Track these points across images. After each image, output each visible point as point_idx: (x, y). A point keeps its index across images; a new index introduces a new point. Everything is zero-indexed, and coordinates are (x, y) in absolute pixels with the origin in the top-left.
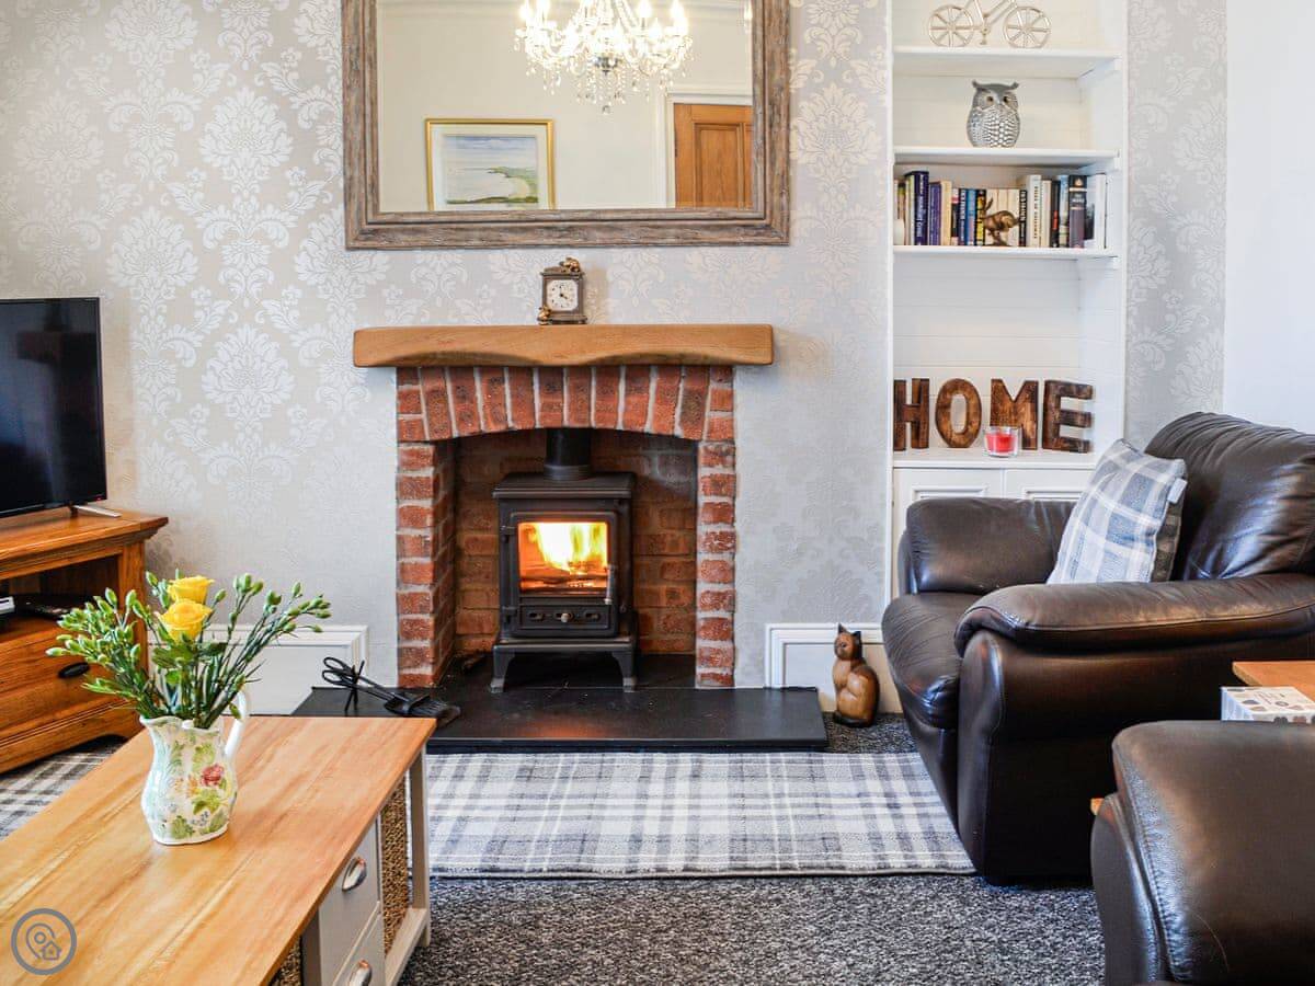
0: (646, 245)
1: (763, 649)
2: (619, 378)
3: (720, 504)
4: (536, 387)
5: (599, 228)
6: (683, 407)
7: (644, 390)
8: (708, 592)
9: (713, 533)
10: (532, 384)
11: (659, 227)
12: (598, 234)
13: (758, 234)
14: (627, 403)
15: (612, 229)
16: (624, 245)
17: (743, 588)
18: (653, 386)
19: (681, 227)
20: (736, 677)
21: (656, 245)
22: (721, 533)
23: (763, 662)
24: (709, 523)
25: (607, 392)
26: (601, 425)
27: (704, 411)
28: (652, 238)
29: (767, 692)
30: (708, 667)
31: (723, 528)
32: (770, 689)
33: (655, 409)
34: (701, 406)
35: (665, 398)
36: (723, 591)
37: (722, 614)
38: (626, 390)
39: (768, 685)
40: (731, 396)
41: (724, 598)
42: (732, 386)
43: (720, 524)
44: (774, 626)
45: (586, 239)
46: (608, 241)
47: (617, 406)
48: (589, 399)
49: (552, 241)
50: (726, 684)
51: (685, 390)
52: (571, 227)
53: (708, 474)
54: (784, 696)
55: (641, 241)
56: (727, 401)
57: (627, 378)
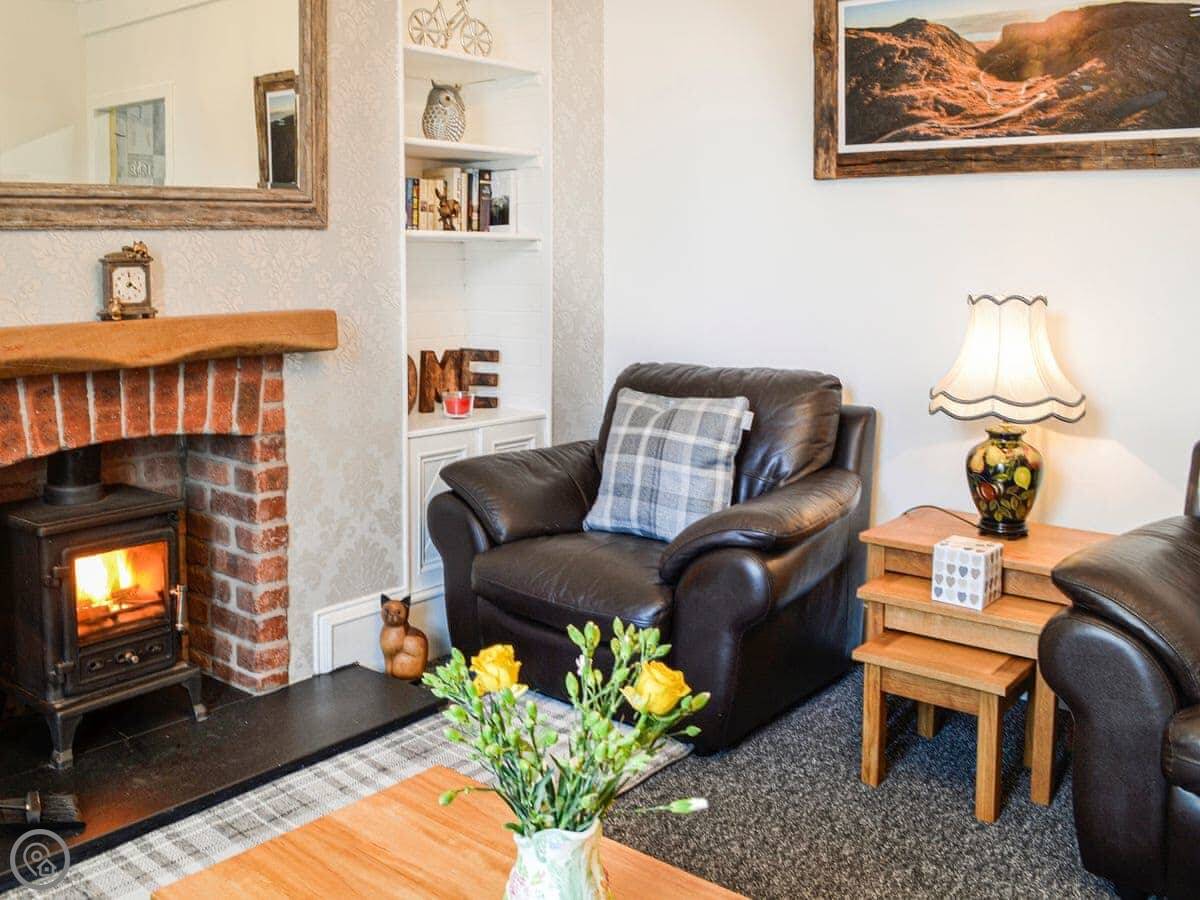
0: (201, 228)
1: (312, 638)
2: (178, 375)
3: (275, 499)
4: (91, 395)
5: (159, 208)
6: (240, 401)
7: (200, 388)
8: (266, 593)
9: (270, 530)
10: (86, 392)
11: (217, 208)
12: (157, 215)
13: (305, 218)
14: (187, 403)
15: (172, 208)
16: (179, 227)
17: (295, 581)
18: (211, 382)
19: (238, 209)
20: (290, 673)
21: (212, 228)
22: (277, 528)
23: (311, 651)
24: (264, 521)
25: (166, 394)
26: (161, 432)
27: (258, 403)
28: (209, 220)
29: (317, 679)
30: (268, 669)
31: (277, 523)
32: (319, 676)
33: (214, 407)
34: (255, 397)
35: (223, 395)
36: (278, 588)
37: (278, 612)
38: (186, 389)
39: (317, 673)
40: (280, 385)
41: (280, 595)
42: (281, 375)
43: (276, 520)
44: (320, 611)
45: (143, 220)
46: (165, 223)
47: (176, 409)
48: (148, 402)
49: (108, 222)
50: (282, 683)
51: (242, 384)
52: (131, 206)
53: (264, 469)
54: (333, 677)
55: (199, 223)
56: (276, 392)
57: (187, 376)
